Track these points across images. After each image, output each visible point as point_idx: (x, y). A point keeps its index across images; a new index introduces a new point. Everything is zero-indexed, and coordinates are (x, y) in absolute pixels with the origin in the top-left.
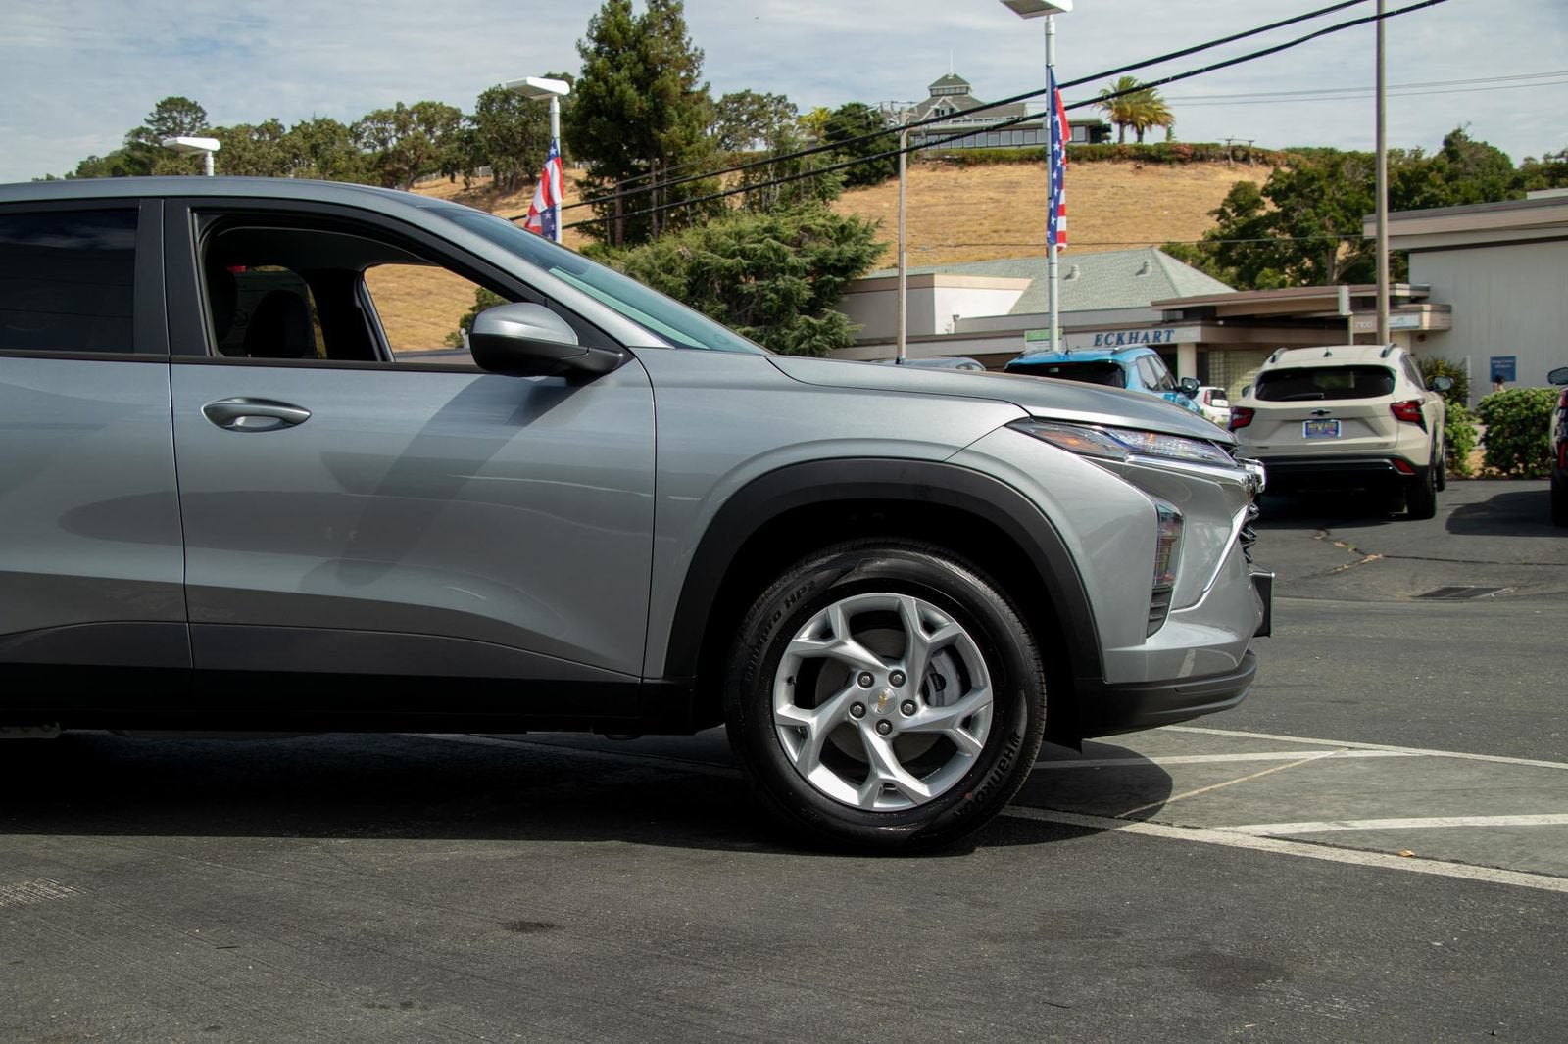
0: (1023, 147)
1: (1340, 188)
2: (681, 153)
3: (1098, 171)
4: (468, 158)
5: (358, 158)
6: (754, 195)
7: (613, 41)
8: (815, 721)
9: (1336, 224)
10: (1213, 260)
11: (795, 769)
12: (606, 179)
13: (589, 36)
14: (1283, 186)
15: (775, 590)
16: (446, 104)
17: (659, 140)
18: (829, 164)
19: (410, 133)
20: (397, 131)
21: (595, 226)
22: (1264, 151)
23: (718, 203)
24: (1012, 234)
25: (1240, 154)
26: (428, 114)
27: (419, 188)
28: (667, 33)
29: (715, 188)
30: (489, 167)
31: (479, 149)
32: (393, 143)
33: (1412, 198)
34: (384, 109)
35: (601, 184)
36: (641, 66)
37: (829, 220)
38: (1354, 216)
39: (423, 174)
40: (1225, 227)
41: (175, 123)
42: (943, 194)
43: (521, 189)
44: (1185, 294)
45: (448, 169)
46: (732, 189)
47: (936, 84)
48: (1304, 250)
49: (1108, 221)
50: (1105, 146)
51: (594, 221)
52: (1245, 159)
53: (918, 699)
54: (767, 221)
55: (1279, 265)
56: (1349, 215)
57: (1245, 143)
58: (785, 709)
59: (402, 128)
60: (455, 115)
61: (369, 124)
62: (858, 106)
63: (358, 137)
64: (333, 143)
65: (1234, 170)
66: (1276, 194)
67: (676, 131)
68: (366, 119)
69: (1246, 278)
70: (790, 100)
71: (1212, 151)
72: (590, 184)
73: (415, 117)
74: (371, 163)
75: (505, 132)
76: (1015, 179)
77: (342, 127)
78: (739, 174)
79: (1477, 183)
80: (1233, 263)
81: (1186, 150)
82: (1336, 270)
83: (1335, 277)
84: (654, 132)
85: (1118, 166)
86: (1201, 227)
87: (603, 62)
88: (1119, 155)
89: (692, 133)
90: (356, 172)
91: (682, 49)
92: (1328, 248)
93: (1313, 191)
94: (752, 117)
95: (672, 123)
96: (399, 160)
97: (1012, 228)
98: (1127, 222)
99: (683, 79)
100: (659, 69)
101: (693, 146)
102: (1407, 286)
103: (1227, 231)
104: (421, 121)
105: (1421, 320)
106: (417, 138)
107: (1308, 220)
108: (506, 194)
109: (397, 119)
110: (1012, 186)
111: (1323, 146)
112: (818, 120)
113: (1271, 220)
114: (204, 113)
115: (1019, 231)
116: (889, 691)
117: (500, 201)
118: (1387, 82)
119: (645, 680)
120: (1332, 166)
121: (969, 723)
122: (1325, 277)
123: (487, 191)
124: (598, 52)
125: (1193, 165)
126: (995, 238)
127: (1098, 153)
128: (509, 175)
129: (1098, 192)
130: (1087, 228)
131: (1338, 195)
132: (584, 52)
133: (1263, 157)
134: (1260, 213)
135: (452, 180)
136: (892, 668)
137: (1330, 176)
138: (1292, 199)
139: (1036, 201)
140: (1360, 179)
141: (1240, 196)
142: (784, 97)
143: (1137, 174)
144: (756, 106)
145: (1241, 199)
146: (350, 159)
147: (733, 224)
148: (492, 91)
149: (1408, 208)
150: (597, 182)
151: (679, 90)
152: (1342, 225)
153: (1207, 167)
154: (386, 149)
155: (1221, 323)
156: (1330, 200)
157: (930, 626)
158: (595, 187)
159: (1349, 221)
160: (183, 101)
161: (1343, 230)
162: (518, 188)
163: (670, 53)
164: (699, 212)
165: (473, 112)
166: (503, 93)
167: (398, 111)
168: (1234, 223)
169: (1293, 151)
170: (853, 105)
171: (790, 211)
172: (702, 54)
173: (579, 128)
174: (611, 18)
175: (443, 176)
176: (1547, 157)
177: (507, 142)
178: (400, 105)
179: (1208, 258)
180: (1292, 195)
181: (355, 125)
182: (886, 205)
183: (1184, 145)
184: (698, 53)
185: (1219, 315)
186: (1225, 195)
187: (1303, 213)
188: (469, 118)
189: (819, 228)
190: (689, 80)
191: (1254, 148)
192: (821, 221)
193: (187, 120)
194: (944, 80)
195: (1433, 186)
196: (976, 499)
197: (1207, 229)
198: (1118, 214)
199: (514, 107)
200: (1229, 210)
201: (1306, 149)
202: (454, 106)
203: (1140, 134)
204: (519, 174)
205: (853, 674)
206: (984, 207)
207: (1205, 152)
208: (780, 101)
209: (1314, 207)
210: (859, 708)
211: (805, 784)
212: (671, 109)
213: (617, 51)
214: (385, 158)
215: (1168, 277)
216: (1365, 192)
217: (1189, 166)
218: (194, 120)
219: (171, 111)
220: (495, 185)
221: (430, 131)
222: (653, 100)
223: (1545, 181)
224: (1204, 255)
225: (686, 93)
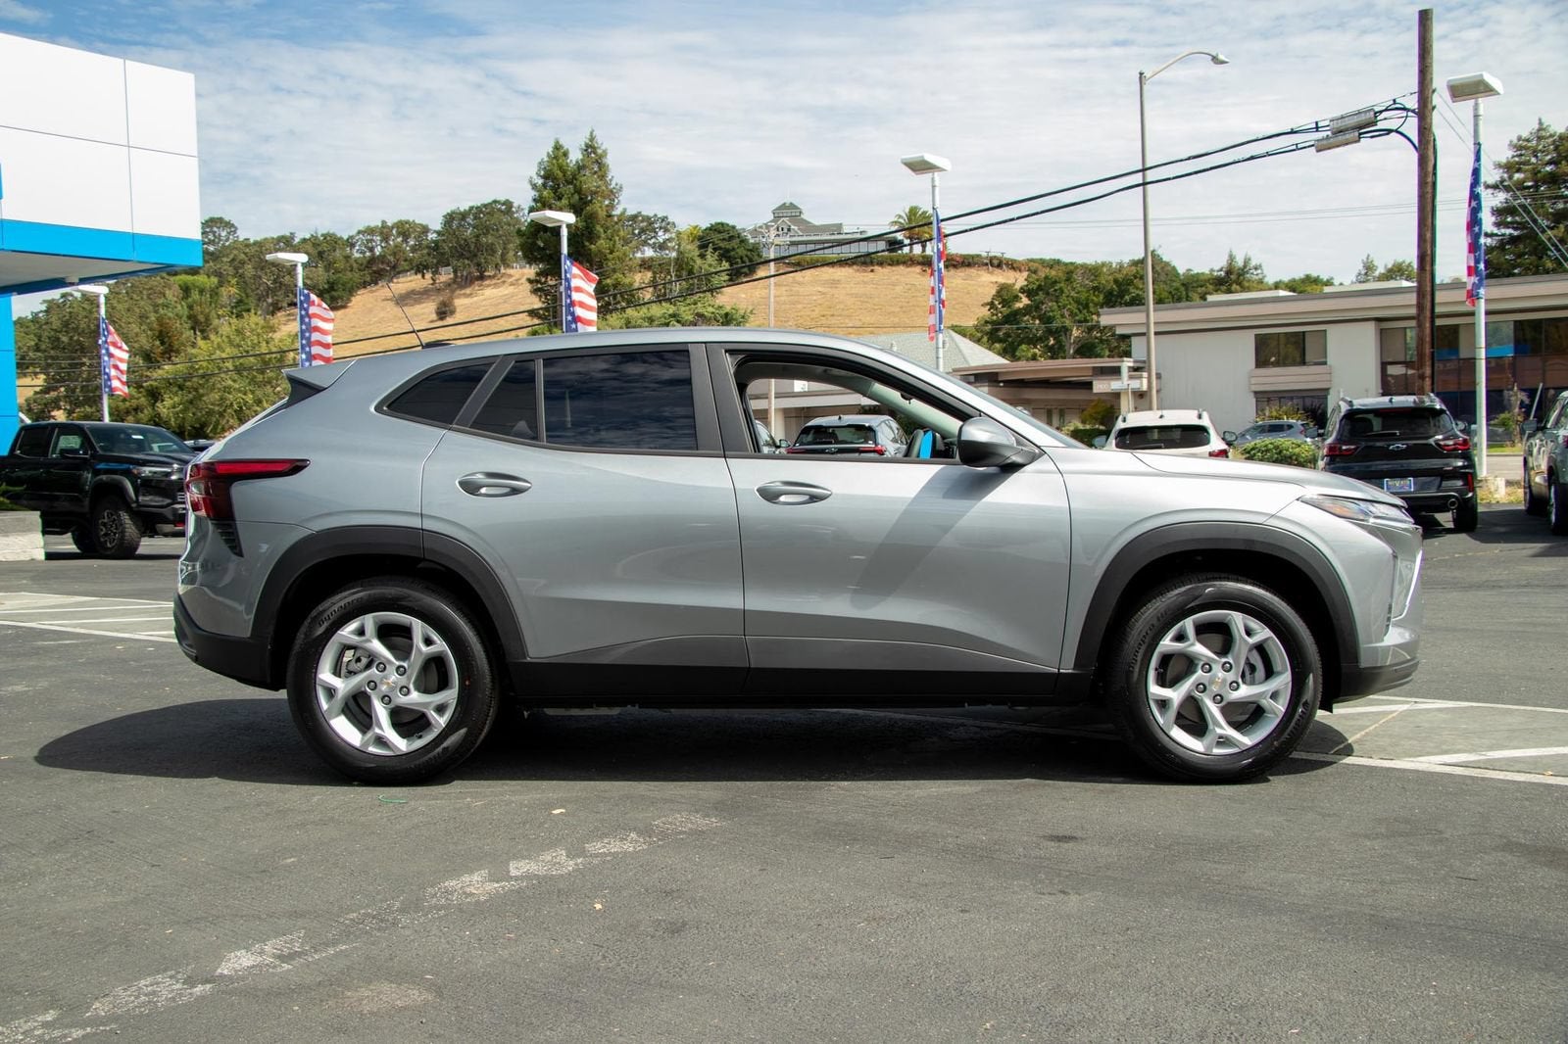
0: (841, 255)
1: (1073, 289)
2: (607, 259)
3: (895, 273)
4: (435, 261)
5: (352, 261)
6: (660, 290)
7: (556, 178)
8: (1175, 695)
9: (1072, 314)
10: (985, 339)
11: (1161, 729)
12: (549, 278)
13: (538, 175)
14: (1035, 287)
15: (1149, 609)
16: (417, 222)
17: (590, 250)
18: (715, 268)
19: (391, 243)
20: (381, 241)
21: (541, 312)
22: (1012, 260)
23: (633, 296)
24: (835, 318)
25: (996, 262)
26: (404, 229)
27: (398, 283)
28: (596, 173)
29: (631, 284)
30: (450, 268)
31: (443, 254)
32: (378, 251)
33: (1124, 296)
34: (372, 225)
35: (546, 282)
36: (576, 197)
37: (716, 309)
38: (1084, 308)
39: (399, 273)
40: (993, 315)
41: (214, 236)
42: (784, 288)
43: (473, 283)
44: (973, 364)
45: (420, 269)
46: (643, 285)
47: (777, 209)
48: (1050, 332)
49: (904, 309)
50: (900, 255)
51: (541, 309)
52: (999, 266)
53: (1240, 681)
54: (672, 309)
55: (1033, 341)
56: (1081, 308)
57: (999, 255)
58: (1155, 690)
59: (385, 239)
60: (425, 230)
61: (361, 236)
62: (722, 224)
63: (352, 245)
64: (334, 251)
65: (992, 273)
66: (1029, 292)
67: (602, 243)
68: (359, 232)
69: (1009, 352)
70: (670, 220)
71: (976, 260)
72: (538, 282)
73: (394, 232)
74: (361, 265)
75: (462, 242)
76: (837, 279)
77: (341, 238)
78: (649, 274)
79: (1167, 288)
80: (1000, 341)
81: (958, 259)
82: (1072, 347)
83: (1072, 351)
84: (587, 244)
85: (909, 269)
86: (976, 314)
87: (549, 193)
88: (910, 261)
89: (614, 245)
90: (351, 271)
91: (607, 184)
92: (1066, 330)
93: (1056, 290)
94: (643, 231)
95: (599, 237)
96: (383, 263)
97: (835, 313)
98: (918, 309)
99: (607, 206)
100: (589, 198)
101: (616, 254)
102: (1131, 360)
103: (995, 318)
104: (399, 234)
105: (1141, 383)
106: (396, 246)
107: (1052, 311)
108: (462, 287)
109: (381, 233)
110: (834, 283)
111: (1053, 258)
112: (692, 234)
113: (1027, 310)
114: (236, 228)
115: (840, 315)
116: (1221, 674)
117: (458, 292)
118: (1150, 216)
119: (1061, 671)
120: (1068, 273)
121: (1274, 696)
122: (1064, 352)
123: (448, 285)
124: (544, 185)
125: (963, 269)
126: (824, 321)
127: (895, 259)
128: (465, 273)
129: (897, 288)
130: (889, 314)
131: (1073, 294)
132: (534, 187)
133: (1012, 264)
134: (1019, 305)
135: (423, 277)
136: (1224, 660)
137: (1067, 280)
138: (1041, 296)
139: (852, 294)
140: (1087, 282)
141: (1004, 293)
142: (666, 217)
143: (924, 275)
144: (645, 224)
145: (1004, 295)
146: (347, 261)
147: (646, 311)
148: (453, 212)
149: (1121, 304)
150: (543, 280)
151: (605, 213)
152: (1076, 315)
153: (972, 271)
154: (374, 254)
155: (1002, 384)
156: (1068, 296)
157: (1249, 633)
158: (542, 284)
159: (1081, 312)
160: (221, 220)
161: (1077, 318)
162: (472, 283)
163: (598, 187)
164: (619, 302)
165: (438, 227)
166: (461, 213)
167: (383, 227)
168: (1001, 312)
169: (1032, 260)
170: (719, 224)
171: (688, 302)
172: (621, 188)
173: (530, 241)
174: (554, 161)
175: (416, 274)
176: (1212, 270)
177: (463, 249)
178: (384, 222)
179: (982, 337)
180: (1040, 293)
181: (351, 237)
182: (744, 296)
183: (956, 255)
184: (618, 187)
185: (1000, 379)
186: (994, 292)
187: (1049, 306)
188: (435, 232)
189: (710, 315)
190: (611, 206)
191: (1005, 259)
192: (711, 309)
193: (224, 234)
194: (783, 207)
195: (1137, 288)
196: (1283, 548)
197: (981, 315)
198: (911, 304)
199: (469, 224)
200: (997, 303)
201: (1041, 259)
202: (424, 223)
203: (924, 247)
204: (473, 273)
205: (1197, 665)
206: (815, 298)
207: (971, 260)
208: (663, 220)
209: (1057, 302)
210: (1202, 687)
211: (1168, 739)
212: (598, 228)
213: (558, 185)
214: (372, 260)
215: (960, 351)
216: (1091, 292)
217: (960, 270)
218: (229, 233)
219: (212, 227)
220: (454, 281)
221: (405, 240)
222: (586, 221)
223: (1211, 287)
224: (979, 335)
225: (610, 216)
